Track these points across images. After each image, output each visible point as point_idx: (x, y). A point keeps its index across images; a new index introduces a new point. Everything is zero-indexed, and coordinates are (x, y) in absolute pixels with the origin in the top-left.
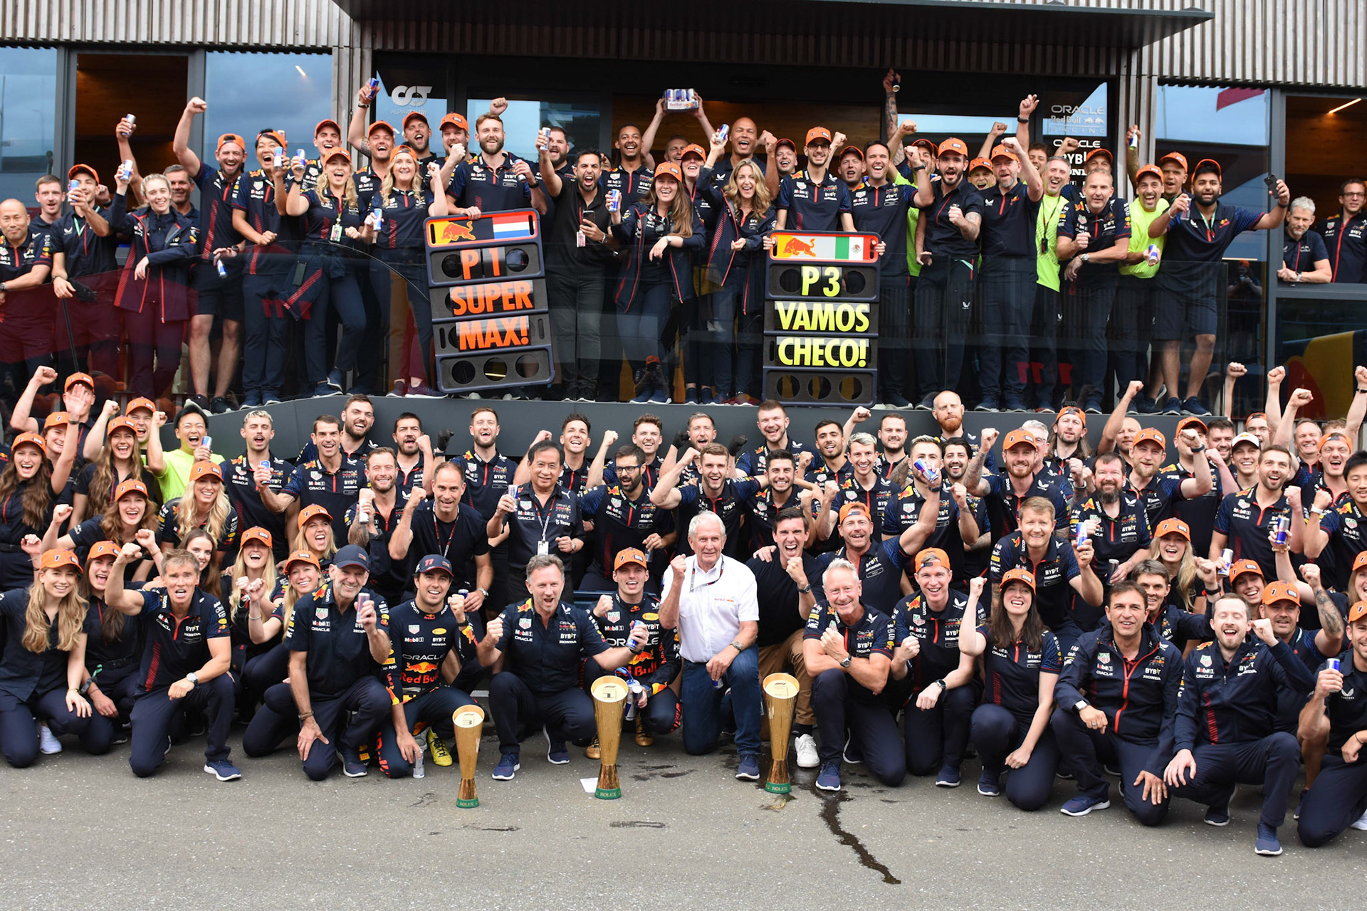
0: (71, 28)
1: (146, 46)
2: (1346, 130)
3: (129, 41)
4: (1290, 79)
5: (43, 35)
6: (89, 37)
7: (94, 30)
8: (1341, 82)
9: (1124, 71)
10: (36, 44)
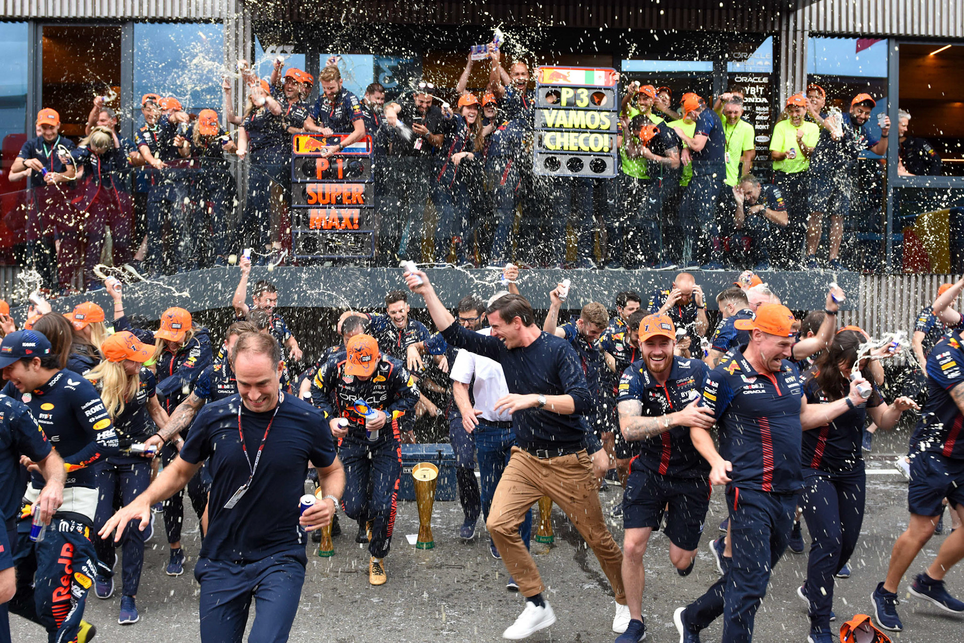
0: (38, 8)
1: (91, 20)
2: (942, 67)
3: (79, 16)
4: (902, 32)
5: (18, 13)
6: (50, 14)
7: (54, 9)
8: (938, 33)
9: (784, 28)
10: (13, 19)
